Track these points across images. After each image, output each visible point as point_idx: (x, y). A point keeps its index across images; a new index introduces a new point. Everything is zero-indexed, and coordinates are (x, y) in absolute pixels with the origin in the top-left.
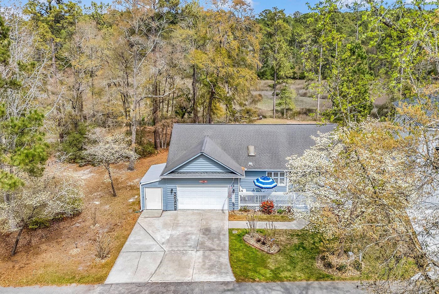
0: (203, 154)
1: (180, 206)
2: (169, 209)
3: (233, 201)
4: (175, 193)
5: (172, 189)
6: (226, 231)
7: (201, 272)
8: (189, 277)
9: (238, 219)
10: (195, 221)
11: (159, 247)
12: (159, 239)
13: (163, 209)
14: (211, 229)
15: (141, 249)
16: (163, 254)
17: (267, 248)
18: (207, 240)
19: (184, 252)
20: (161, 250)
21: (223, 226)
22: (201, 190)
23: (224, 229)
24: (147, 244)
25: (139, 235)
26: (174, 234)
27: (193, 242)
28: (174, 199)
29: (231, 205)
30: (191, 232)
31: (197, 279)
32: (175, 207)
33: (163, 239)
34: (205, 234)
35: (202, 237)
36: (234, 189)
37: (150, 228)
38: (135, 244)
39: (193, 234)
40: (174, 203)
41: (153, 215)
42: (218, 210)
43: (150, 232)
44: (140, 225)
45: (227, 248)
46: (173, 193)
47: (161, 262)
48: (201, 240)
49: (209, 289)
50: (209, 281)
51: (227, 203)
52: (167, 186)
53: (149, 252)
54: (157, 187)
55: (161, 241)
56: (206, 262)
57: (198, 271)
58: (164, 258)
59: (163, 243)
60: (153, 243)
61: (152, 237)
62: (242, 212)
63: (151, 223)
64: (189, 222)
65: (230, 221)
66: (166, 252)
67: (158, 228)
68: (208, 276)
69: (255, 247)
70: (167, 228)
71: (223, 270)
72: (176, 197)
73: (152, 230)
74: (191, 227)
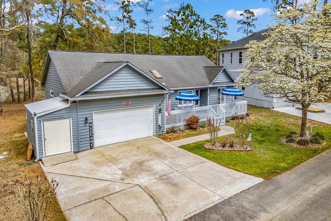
0: (129, 64)
1: (97, 143)
2: (82, 149)
3: (160, 123)
4: (91, 123)
5: (86, 118)
6: (178, 149)
7: (218, 187)
8: (215, 196)
9: (175, 139)
10: (132, 150)
11: (122, 184)
12: (109, 177)
13: (73, 151)
14: (161, 151)
15: (97, 196)
16: (139, 188)
17: (240, 148)
18: (172, 160)
19: (165, 177)
20: (130, 186)
21: (170, 147)
22: (124, 116)
23: (174, 149)
24: (98, 187)
25: (69, 184)
26: (123, 167)
27: (160, 166)
28: (90, 133)
29: (157, 129)
30: (142, 160)
31: (225, 194)
32: (91, 144)
33: (116, 176)
34: (161, 157)
35: (163, 159)
36: (160, 109)
37: (77, 171)
38: (76, 193)
39: (147, 161)
40: (90, 138)
41: (63, 160)
42: (144, 138)
43: (83, 175)
44: (56, 174)
45: (205, 160)
46: (88, 124)
47: (152, 197)
48: (166, 162)
49: (257, 198)
50: (243, 191)
51: (152, 127)
52: (79, 114)
53: (115, 194)
54: (63, 118)
55: (115, 178)
56: (207, 177)
57: (214, 187)
58: (148, 192)
59: (122, 179)
60: (106, 183)
61: (95, 179)
62: (171, 134)
63: (71, 168)
64: (126, 153)
65: (169, 142)
66: (141, 186)
67: (90, 169)
68: (232, 187)
69: (228, 150)
70: (104, 165)
71: (235, 176)
72: (92, 130)
73: (84, 173)
74: (136, 156)
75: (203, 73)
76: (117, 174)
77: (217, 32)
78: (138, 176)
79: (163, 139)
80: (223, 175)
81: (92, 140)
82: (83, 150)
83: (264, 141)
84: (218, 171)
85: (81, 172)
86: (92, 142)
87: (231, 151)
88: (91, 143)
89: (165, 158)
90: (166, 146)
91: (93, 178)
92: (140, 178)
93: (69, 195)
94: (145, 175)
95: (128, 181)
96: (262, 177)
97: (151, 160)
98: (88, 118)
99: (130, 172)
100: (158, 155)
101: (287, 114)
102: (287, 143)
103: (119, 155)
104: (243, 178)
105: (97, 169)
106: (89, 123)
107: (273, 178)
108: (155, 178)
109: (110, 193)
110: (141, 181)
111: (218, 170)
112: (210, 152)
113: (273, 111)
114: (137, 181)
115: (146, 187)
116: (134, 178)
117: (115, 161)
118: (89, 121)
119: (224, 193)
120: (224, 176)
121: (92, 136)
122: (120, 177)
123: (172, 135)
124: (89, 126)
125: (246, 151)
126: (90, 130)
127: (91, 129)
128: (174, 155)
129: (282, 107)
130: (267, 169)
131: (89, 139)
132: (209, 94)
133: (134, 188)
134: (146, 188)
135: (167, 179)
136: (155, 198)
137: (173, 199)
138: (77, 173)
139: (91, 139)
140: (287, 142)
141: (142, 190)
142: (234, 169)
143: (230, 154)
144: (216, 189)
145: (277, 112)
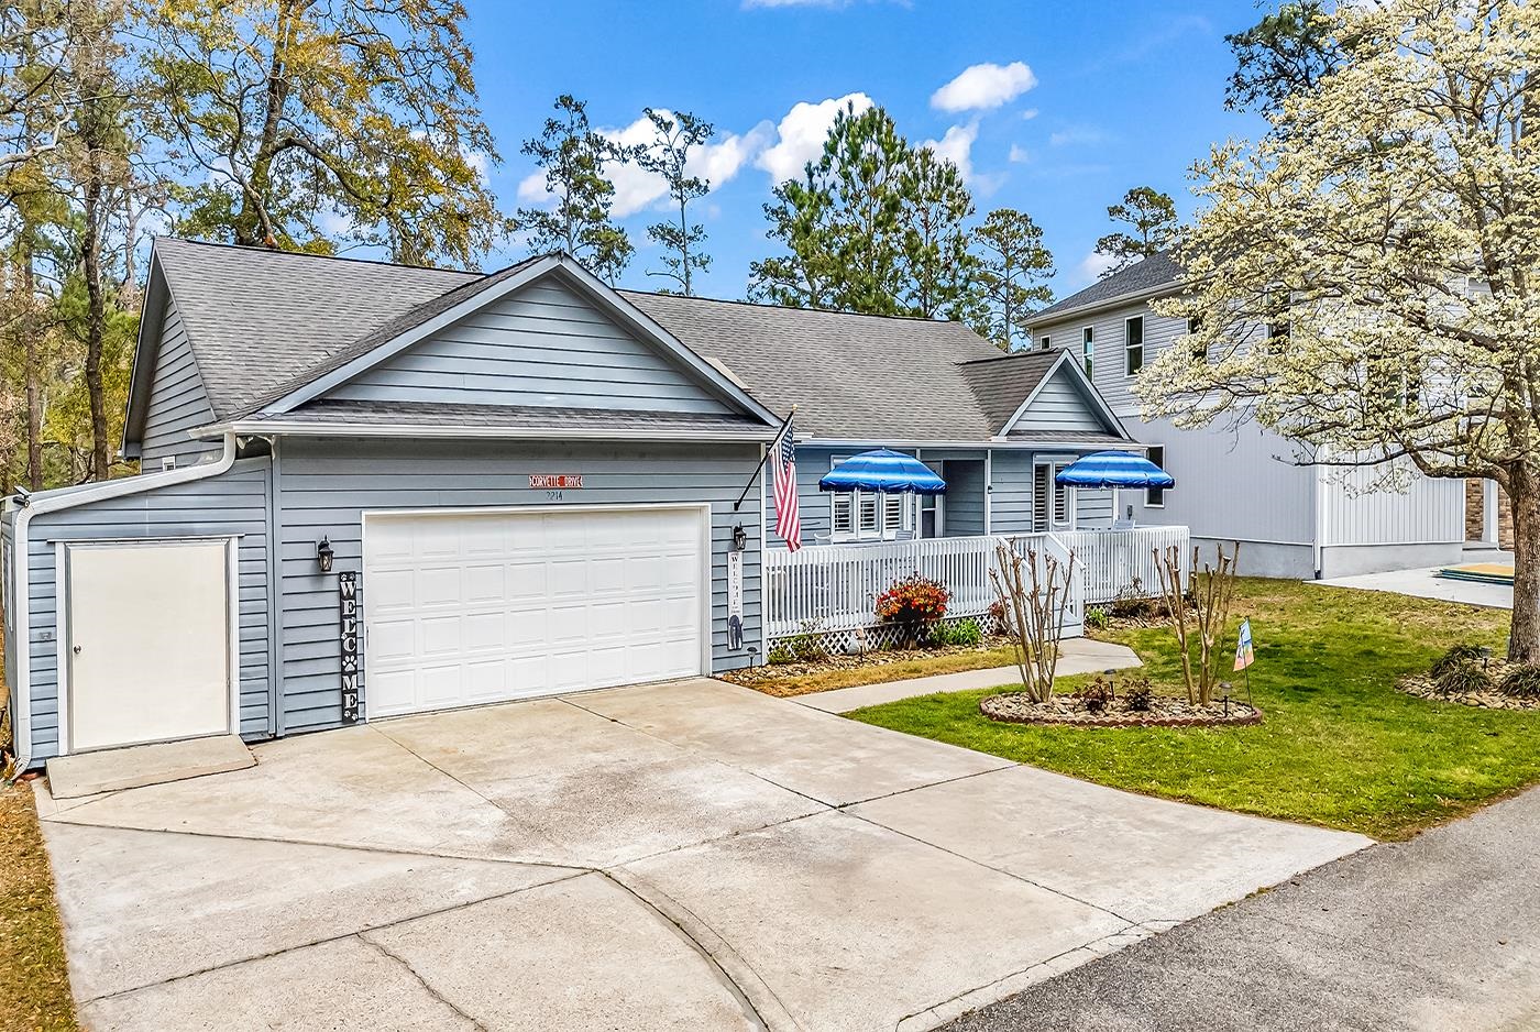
0: (569, 266)
1: (383, 693)
2: (293, 721)
3: (736, 607)
4: (350, 576)
5: (321, 547)
6: (840, 723)
7: (1095, 873)
8: (1085, 919)
9: (816, 686)
10: (575, 730)
11: (495, 868)
12: (424, 840)
13: (236, 730)
14: (738, 733)
15: (330, 925)
16: (605, 884)
17: (1186, 711)
18: (806, 764)
19: (763, 835)
20: (543, 875)
21: (790, 716)
22: (539, 552)
23: (817, 723)
24: (343, 882)
25: (169, 870)
26: (519, 795)
27: (736, 790)
28: (342, 630)
29: (723, 639)
30: (633, 765)
31: (1149, 906)
32: (348, 696)
33: (468, 833)
34: (744, 753)
35: (752, 762)
36: (737, 529)
37: (237, 816)
38: (197, 914)
39: (662, 768)
40: (343, 659)
41: (173, 769)
42: (647, 683)
43: (271, 831)
44: (102, 830)
45: (997, 762)
46: (331, 583)
47: (678, 925)
48: (774, 772)
49: (1361, 925)
50: (1261, 891)
51: (695, 629)
52: (282, 518)
53: (445, 914)
54: (183, 535)
55: (461, 842)
56: (1019, 831)
57: (1070, 874)
58: (657, 901)
59: (502, 847)
60: (398, 866)
61: (338, 846)
62: (797, 665)
63: (208, 801)
64: (542, 740)
65: (787, 696)
66: (616, 874)
67: (320, 805)
68: (1185, 873)
69: (1126, 723)
70: (407, 787)
71: (1193, 827)
72: (355, 616)
73: (276, 824)
74: (597, 751)
75: (960, 386)
76: (472, 824)
77: (1003, 290)
78: (604, 831)
79: (755, 685)
80: (1116, 823)
81: (355, 672)
82: (299, 730)
83: (1311, 690)
84: (1085, 806)
85: (260, 820)
86: (354, 687)
87: (1138, 723)
88: (348, 692)
89: (766, 756)
90: (770, 713)
91: (325, 845)
92: (612, 842)
93: (151, 921)
94: (647, 826)
95: (537, 852)
96: (1360, 830)
97: (683, 764)
98: (332, 547)
99: (556, 816)
100: (725, 746)
101: (1400, 596)
102: (1446, 693)
103: (499, 749)
104: (1241, 835)
105: (361, 804)
106: (341, 574)
107: (1425, 831)
108: (704, 837)
109: (416, 910)
110: (615, 852)
111: (1084, 803)
112: (1023, 731)
113: (1320, 588)
114: (588, 854)
115: (645, 881)
116: (573, 840)
117: (471, 771)
118: (338, 566)
119: (1141, 903)
120: (1127, 828)
121: (355, 654)
122: (489, 837)
123: (804, 671)
124: (341, 591)
125: (1228, 722)
126: (343, 617)
127: (346, 613)
128: (817, 746)
129: (1363, 574)
130: (1373, 791)
131: (334, 666)
132: (989, 488)
133: (570, 886)
134: (645, 884)
135: (777, 843)
136: (700, 930)
137: (815, 934)
138: (234, 825)
139: (350, 668)
140: (1443, 690)
141: (623, 892)
142: (1174, 797)
143: (1134, 736)
144: (1088, 885)
145: (1344, 593)
